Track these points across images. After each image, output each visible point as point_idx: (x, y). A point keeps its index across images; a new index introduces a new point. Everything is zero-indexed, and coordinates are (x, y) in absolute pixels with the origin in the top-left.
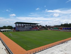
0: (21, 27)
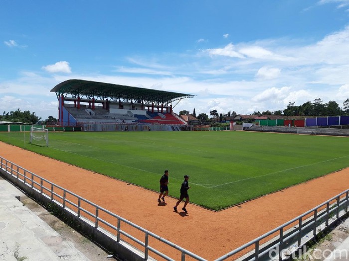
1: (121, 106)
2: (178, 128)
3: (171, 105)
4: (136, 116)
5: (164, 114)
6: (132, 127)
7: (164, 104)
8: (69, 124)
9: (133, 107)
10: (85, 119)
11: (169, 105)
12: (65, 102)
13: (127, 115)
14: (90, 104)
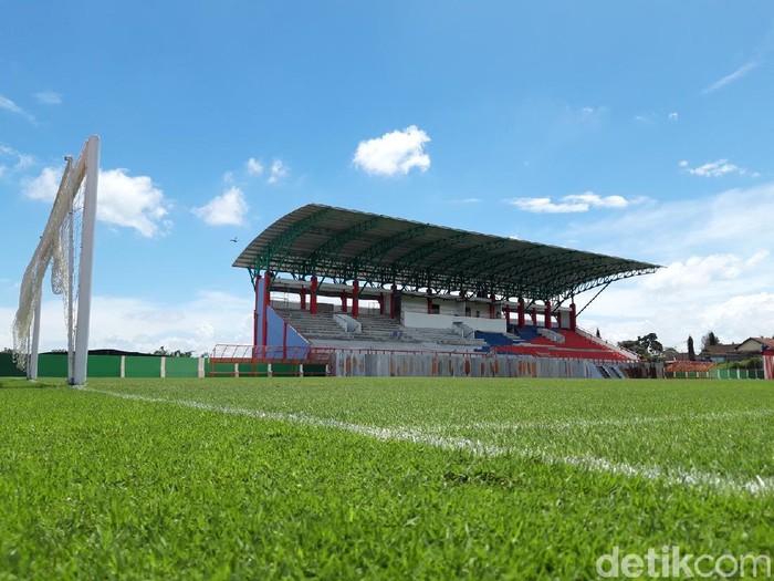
0: (344, 321)
1: (433, 306)
2: (618, 371)
3: (573, 306)
4: (479, 334)
5: (555, 330)
6: (483, 366)
7: (553, 302)
8: (285, 356)
9: (468, 310)
10: (335, 342)
11: (566, 304)
12: (276, 296)
13: (453, 333)
14: (344, 302)
